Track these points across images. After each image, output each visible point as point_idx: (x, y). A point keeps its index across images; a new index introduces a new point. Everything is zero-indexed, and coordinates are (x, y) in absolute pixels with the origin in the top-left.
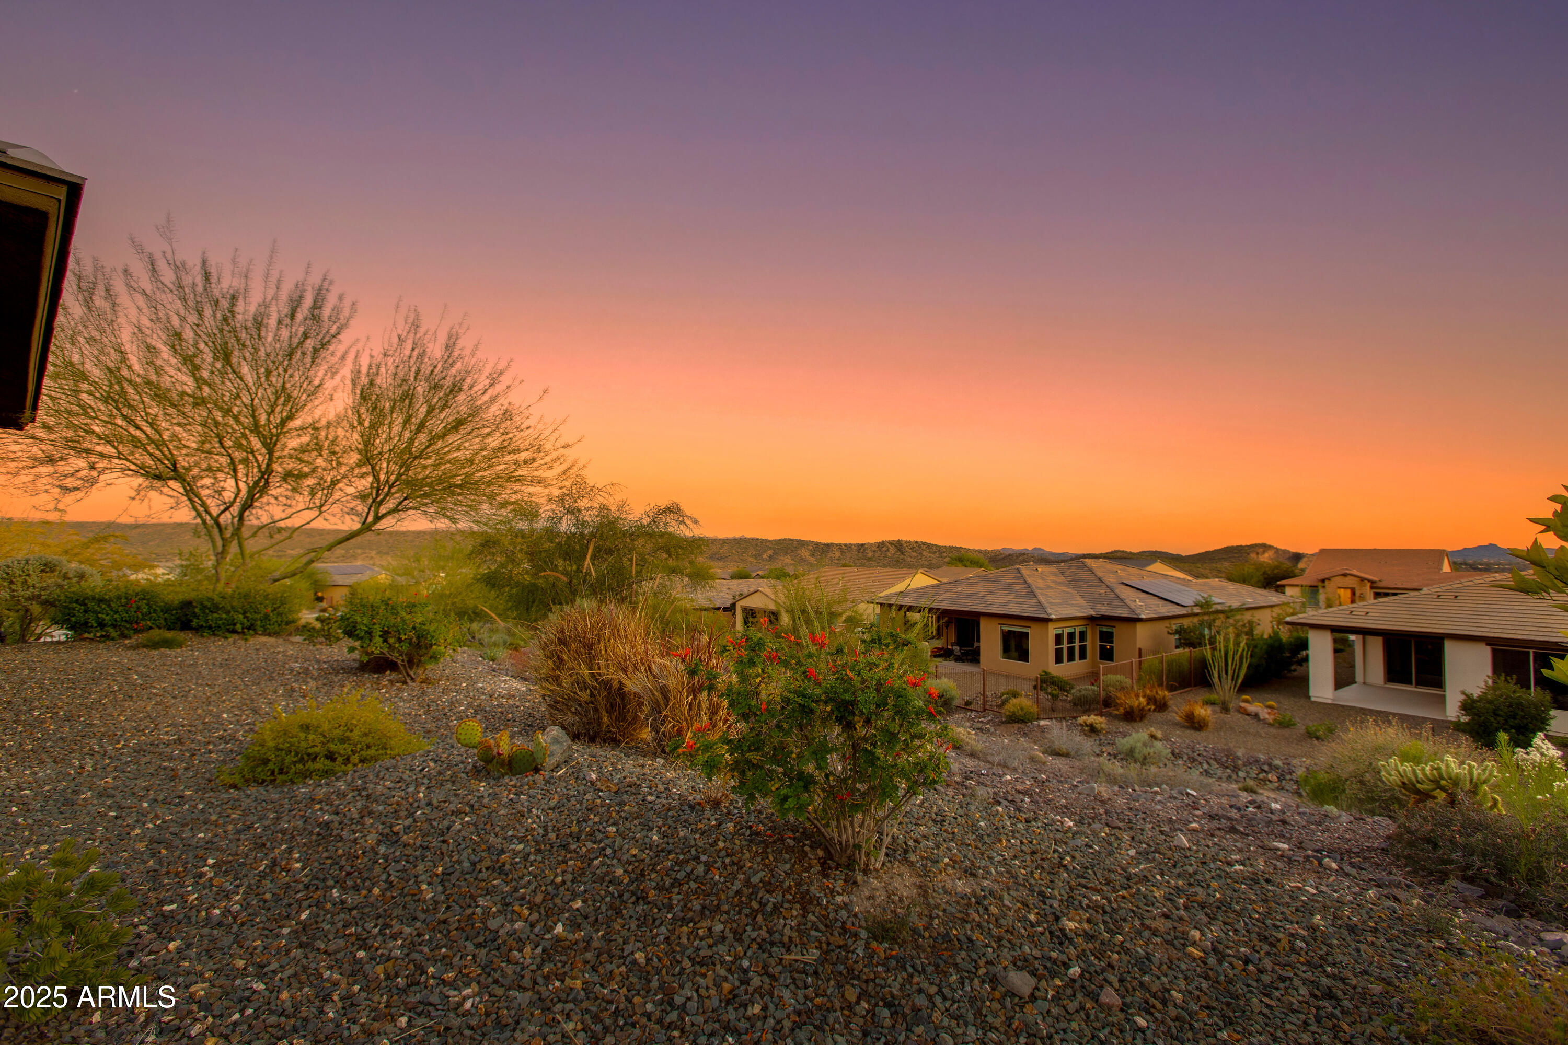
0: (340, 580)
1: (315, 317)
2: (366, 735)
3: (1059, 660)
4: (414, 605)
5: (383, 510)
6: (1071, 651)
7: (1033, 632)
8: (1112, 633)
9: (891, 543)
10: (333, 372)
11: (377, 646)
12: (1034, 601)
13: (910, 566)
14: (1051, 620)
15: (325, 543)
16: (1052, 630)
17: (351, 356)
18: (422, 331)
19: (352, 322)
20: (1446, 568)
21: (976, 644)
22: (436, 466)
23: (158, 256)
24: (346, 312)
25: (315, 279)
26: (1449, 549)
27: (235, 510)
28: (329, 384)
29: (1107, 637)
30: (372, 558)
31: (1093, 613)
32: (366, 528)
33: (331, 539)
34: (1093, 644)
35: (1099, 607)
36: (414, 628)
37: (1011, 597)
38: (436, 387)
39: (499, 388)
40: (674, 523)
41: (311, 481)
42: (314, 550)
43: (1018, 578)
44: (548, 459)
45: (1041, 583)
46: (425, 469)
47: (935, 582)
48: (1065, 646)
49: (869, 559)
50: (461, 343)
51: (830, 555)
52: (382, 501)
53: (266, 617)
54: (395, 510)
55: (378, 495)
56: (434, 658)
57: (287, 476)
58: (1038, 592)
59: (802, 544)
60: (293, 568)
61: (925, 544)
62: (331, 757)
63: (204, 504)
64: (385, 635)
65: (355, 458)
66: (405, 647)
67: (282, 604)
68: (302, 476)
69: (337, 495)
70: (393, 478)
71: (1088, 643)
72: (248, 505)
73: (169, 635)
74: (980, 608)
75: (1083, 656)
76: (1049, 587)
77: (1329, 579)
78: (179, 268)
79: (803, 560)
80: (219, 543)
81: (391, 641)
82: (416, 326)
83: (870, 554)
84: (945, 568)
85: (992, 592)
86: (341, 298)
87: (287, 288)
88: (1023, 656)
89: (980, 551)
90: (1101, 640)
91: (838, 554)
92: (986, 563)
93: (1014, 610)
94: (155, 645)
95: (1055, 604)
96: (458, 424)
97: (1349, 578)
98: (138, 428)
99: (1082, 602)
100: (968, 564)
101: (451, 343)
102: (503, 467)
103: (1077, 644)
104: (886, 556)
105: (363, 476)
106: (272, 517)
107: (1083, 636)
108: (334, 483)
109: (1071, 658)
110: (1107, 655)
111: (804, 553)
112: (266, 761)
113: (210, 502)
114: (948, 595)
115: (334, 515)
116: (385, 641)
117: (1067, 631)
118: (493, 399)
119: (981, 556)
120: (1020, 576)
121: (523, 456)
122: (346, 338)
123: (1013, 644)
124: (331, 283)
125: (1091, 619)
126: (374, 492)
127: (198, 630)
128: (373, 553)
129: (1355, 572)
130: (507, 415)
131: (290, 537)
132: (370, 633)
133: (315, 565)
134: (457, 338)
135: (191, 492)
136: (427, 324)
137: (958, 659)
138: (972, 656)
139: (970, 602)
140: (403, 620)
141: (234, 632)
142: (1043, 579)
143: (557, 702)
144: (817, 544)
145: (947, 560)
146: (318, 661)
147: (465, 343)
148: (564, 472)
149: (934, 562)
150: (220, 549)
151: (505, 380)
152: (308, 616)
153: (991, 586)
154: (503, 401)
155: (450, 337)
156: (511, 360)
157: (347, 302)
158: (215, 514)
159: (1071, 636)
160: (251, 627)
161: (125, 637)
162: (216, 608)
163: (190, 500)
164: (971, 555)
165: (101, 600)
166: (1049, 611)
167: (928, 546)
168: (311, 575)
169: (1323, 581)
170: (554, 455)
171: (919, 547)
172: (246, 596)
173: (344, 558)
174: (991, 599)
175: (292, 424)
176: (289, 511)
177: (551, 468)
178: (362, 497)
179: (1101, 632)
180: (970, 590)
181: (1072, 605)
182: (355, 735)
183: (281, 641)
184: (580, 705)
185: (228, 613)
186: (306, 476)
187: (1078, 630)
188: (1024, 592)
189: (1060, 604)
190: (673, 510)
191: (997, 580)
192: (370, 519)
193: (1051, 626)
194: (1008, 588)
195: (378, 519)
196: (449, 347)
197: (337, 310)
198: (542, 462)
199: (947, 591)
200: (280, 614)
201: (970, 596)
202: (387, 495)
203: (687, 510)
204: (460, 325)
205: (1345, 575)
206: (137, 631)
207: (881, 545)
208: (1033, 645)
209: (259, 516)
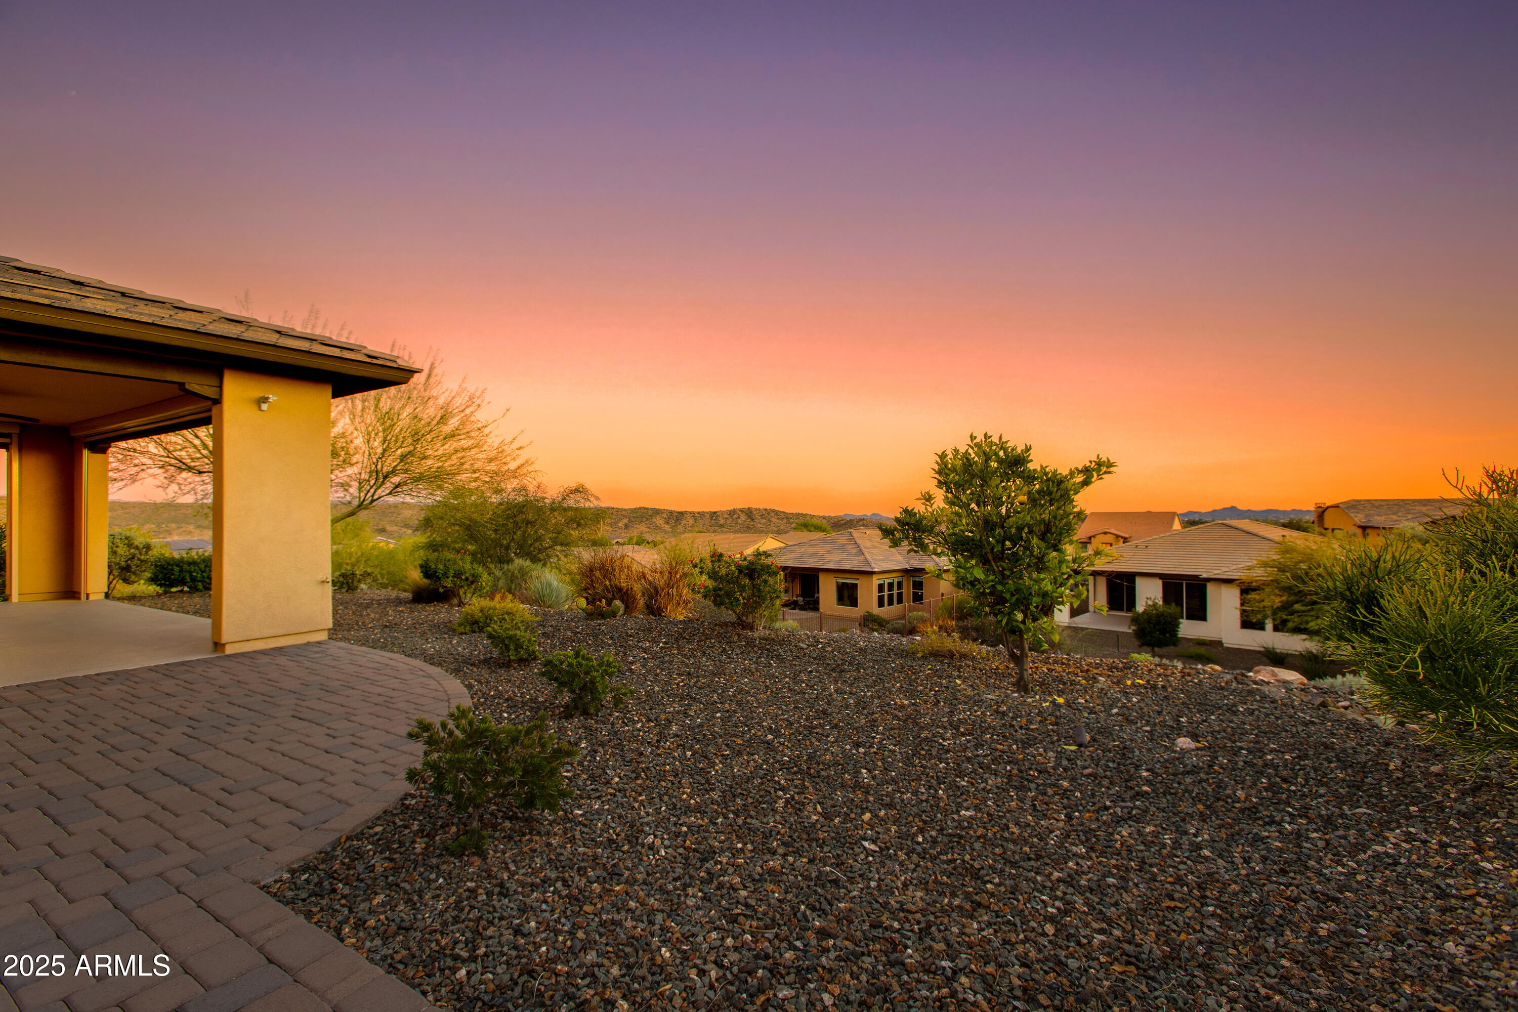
3: (881, 604)
6: (891, 597)
7: (861, 582)
8: (921, 582)
9: (742, 511)
12: (862, 558)
13: (760, 532)
14: (874, 573)
16: (876, 581)
20: (1177, 525)
21: (816, 595)
26: (1179, 512)
29: (918, 585)
31: (908, 567)
34: (907, 591)
35: (912, 561)
37: (844, 556)
40: (582, 501)
43: (850, 540)
45: (868, 544)
47: (782, 545)
48: (886, 593)
49: (722, 526)
51: (684, 522)
58: (865, 551)
59: (657, 512)
61: (774, 511)
71: (904, 591)
74: (820, 565)
75: (900, 601)
76: (874, 547)
77: (1094, 536)
79: (658, 528)
83: (722, 522)
84: (792, 533)
85: (829, 552)
88: (854, 602)
89: (824, 518)
90: (914, 588)
91: (691, 522)
92: (829, 528)
93: (846, 565)
95: (879, 560)
97: (1109, 535)
99: (900, 558)
100: (812, 529)
103: (895, 592)
104: (737, 523)
107: (900, 585)
109: (891, 603)
110: (918, 598)
111: (659, 521)
114: (793, 555)
117: (887, 581)
119: (824, 521)
120: (852, 538)
123: (846, 594)
125: (906, 572)
129: (1113, 531)
137: (802, 608)
138: (813, 605)
139: (811, 560)
142: (870, 540)
144: (671, 512)
145: (794, 525)
149: (782, 527)
153: (828, 547)
159: (891, 585)
164: (815, 521)
166: (873, 565)
167: (777, 513)
169: (1090, 538)
171: (768, 513)
174: (828, 557)
179: (914, 582)
180: (811, 550)
181: (892, 561)
187: (896, 580)
188: (854, 551)
189: (882, 560)
190: (579, 490)
191: (833, 542)
192: (368, 501)
193: (875, 577)
194: (842, 548)
199: (792, 552)
201: (811, 556)
205: (1105, 533)
207: (732, 513)
208: (861, 594)
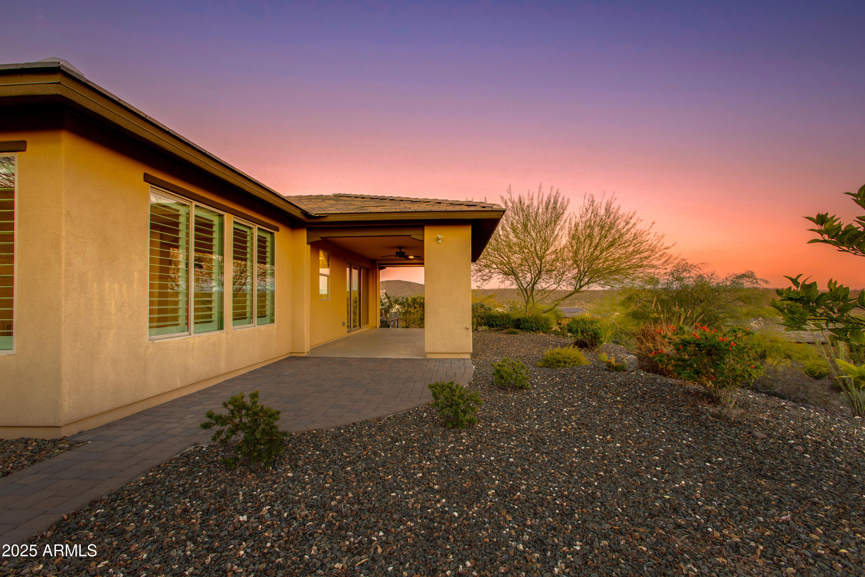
0: (567, 315)
1: (555, 208)
2: (574, 358)
4: (593, 322)
5: (582, 283)
10: (561, 229)
11: (580, 336)
15: (561, 297)
17: (568, 221)
18: (595, 204)
19: (568, 207)
22: (604, 262)
23: (508, 200)
24: (566, 203)
25: (554, 193)
27: (531, 285)
28: (561, 234)
30: (582, 304)
32: (576, 291)
33: (564, 295)
36: (593, 330)
38: (602, 227)
39: (630, 226)
41: (555, 272)
42: (557, 301)
44: (657, 255)
46: (600, 264)
50: (613, 206)
52: (582, 279)
53: (542, 326)
54: (588, 283)
55: (580, 277)
56: (601, 343)
57: (547, 271)
60: (550, 308)
62: (565, 362)
63: (521, 283)
64: (582, 332)
65: (571, 262)
66: (589, 337)
67: (547, 321)
68: (552, 271)
69: (565, 277)
70: (586, 269)
72: (535, 283)
73: (515, 330)
78: (513, 202)
80: (526, 298)
81: (584, 334)
82: (593, 202)
86: (563, 198)
87: (545, 199)
94: (511, 333)
96: (612, 244)
98: (503, 258)
101: (608, 207)
102: (635, 261)
105: (574, 268)
106: (542, 287)
108: (564, 272)
112: (548, 361)
113: (523, 282)
115: (564, 286)
116: (582, 334)
118: (628, 230)
121: (646, 254)
122: (566, 213)
124: (559, 194)
126: (579, 275)
127: (522, 329)
128: (583, 302)
130: (635, 237)
131: (548, 295)
132: (577, 331)
133: (556, 307)
134: (611, 204)
135: (517, 279)
136: (597, 200)
140: (589, 327)
141: (533, 330)
143: (640, 357)
146: (560, 343)
147: (615, 206)
148: (666, 262)
150: (527, 300)
151: (632, 222)
152: (555, 327)
154: (633, 231)
155: (607, 204)
156: (635, 212)
157: (566, 200)
158: (525, 287)
160: (538, 329)
161: (502, 330)
162: (527, 322)
163: (517, 282)
165: (496, 317)
168: (555, 312)
170: (660, 253)
172: (536, 317)
173: (570, 304)
175: (548, 252)
176: (548, 285)
177: (659, 259)
178: (574, 278)
182: (571, 357)
183: (547, 335)
184: (649, 359)
185: (531, 323)
186: (554, 270)
190: (749, 275)
192: (578, 287)
195: (581, 287)
196: (607, 210)
197: (562, 203)
198: (654, 257)
200: (547, 325)
202: (584, 276)
203: (757, 276)
204: (612, 198)
206: (506, 328)
209: (538, 287)
